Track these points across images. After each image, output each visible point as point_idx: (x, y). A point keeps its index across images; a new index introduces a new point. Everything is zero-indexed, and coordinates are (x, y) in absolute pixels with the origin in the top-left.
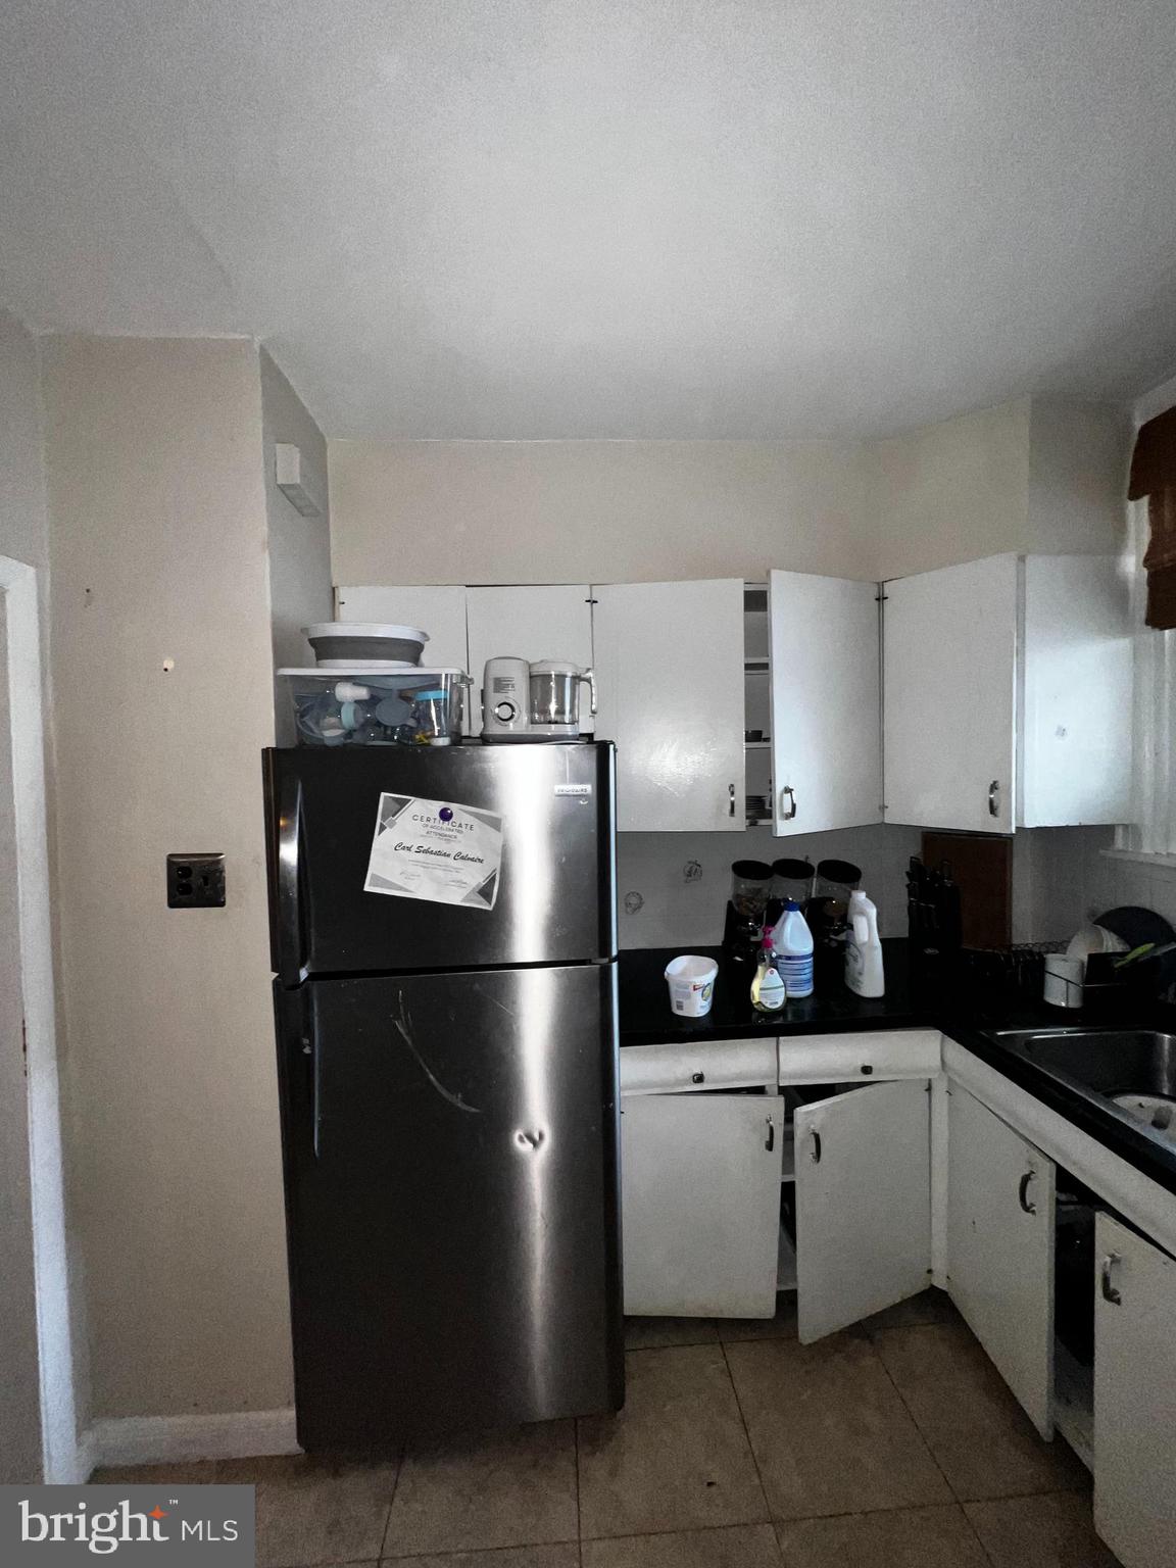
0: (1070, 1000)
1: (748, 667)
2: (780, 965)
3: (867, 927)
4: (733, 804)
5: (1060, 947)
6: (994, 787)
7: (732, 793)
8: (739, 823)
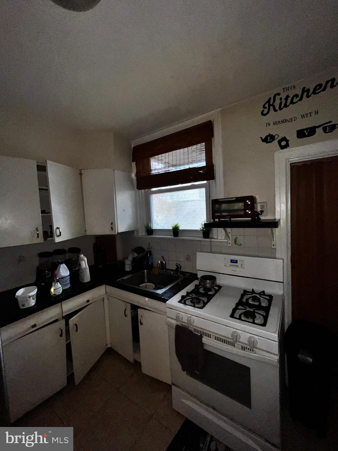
0: (130, 269)
1: (40, 189)
2: (60, 281)
3: (84, 264)
4: (38, 234)
5: (127, 258)
6: (112, 224)
7: (38, 231)
8: (41, 240)
